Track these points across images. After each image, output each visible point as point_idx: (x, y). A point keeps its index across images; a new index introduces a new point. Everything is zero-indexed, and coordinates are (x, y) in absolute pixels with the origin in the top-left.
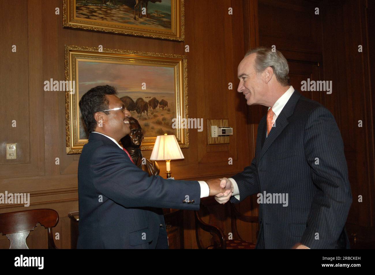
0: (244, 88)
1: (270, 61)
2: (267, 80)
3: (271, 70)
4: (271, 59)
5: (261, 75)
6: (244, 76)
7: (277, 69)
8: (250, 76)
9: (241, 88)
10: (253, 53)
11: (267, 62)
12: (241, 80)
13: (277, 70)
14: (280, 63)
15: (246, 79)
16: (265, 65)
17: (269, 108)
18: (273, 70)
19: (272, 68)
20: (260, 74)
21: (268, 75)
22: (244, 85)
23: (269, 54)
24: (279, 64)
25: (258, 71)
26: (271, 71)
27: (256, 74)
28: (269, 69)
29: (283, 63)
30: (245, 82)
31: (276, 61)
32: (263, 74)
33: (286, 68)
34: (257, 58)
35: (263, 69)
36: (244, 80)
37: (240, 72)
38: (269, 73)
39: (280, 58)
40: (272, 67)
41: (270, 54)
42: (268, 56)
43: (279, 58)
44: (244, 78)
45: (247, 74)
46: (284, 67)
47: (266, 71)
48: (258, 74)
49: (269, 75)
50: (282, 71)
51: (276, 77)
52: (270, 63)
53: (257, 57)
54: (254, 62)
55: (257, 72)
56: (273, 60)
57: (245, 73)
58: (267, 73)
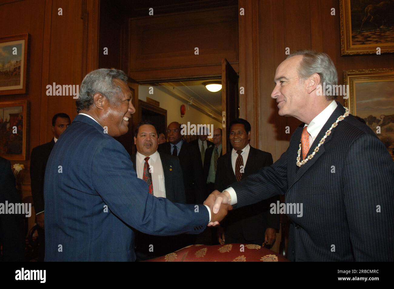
0: (279, 94)
1: (319, 66)
2: (311, 89)
3: (318, 77)
5: (304, 82)
6: (283, 80)
8: (291, 80)
9: (276, 94)
10: (298, 54)
11: (315, 67)
12: (278, 84)
13: (325, 79)
14: (330, 72)
15: (284, 84)
16: (312, 70)
17: (306, 125)
18: (321, 78)
19: (320, 76)
20: (303, 80)
21: (313, 84)
22: (281, 91)
23: (319, 58)
24: (328, 73)
25: (301, 76)
26: (318, 79)
27: (299, 80)
28: (316, 76)
29: (333, 72)
30: (282, 86)
31: (326, 69)
32: (307, 82)
34: (303, 60)
35: (309, 75)
36: (281, 84)
37: (279, 74)
38: (315, 81)
40: (320, 74)
42: (318, 60)
43: (330, 66)
44: (282, 82)
45: (288, 77)
46: (333, 77)
47: (312, 78)
48: (300, 80)
49: (315, 84)
50: (330, 81)
52: (318, 69)
54: (299, 65)
55: (300, 78)
56: (323, 66)
57: (285, 76)
58: (312, 80)
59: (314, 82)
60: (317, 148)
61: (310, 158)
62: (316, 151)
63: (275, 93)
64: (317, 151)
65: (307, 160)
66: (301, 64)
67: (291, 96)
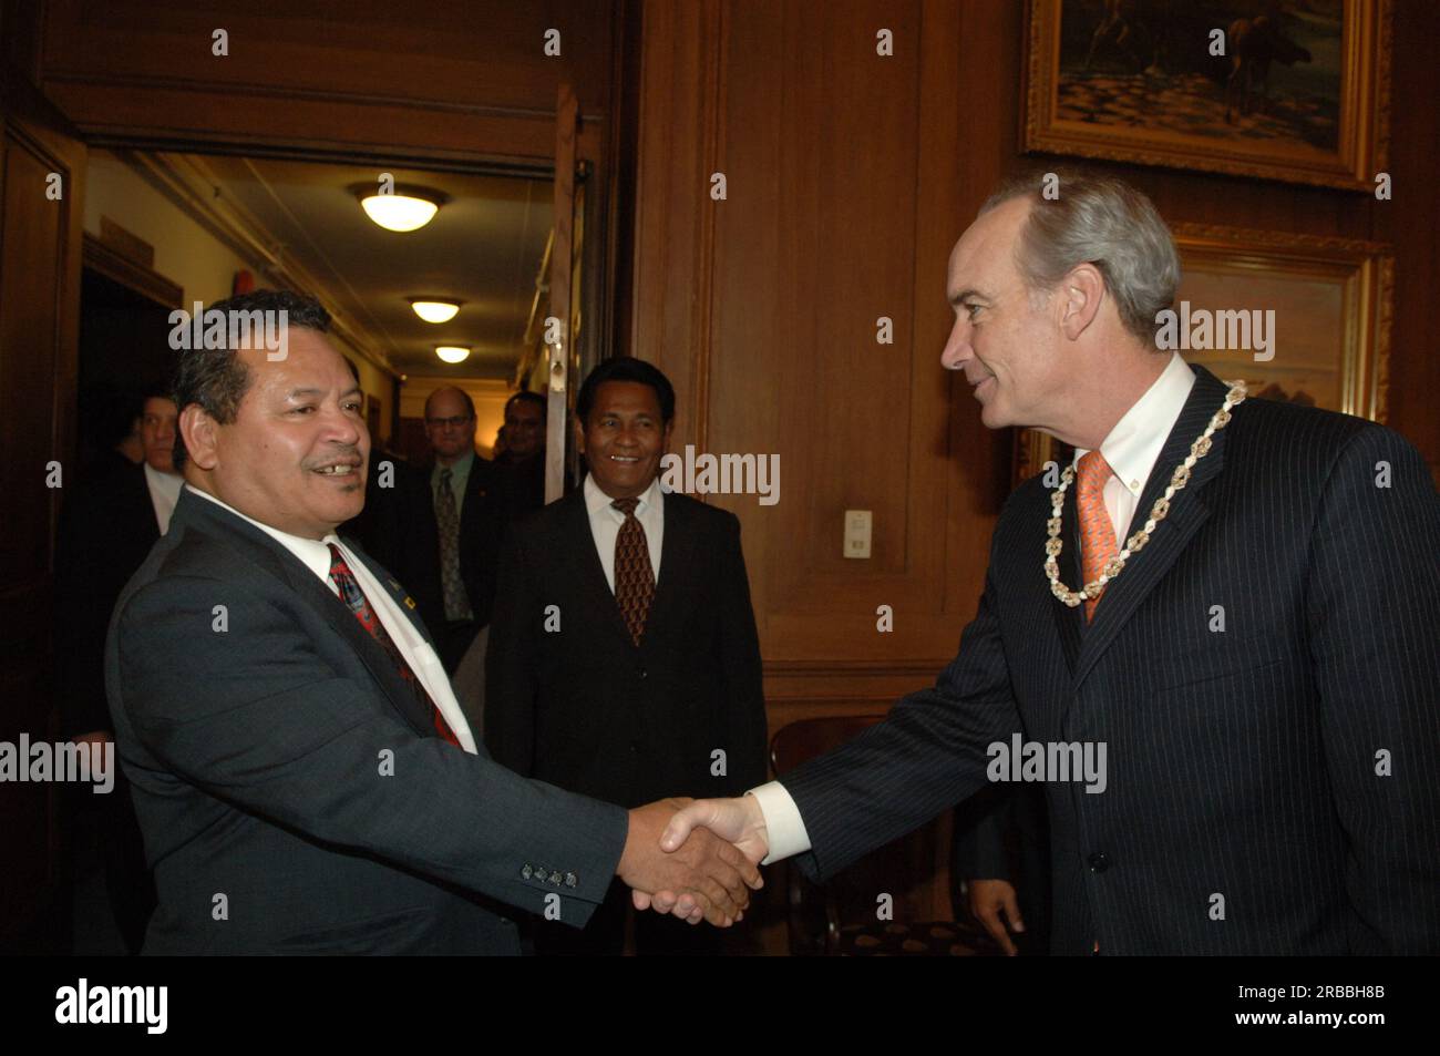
0: (969, 355)
1: (1089, 236)
2: (1075, 322)
3: (1093, 277)
4: (1094, 231)
5: (1048, 300)
6: (974, 301)
7: (1121, 272)
8: (1001, 301)
9: (957, 353)
10: (1015, 196)
11: (1076, 240)
12: (963, 315)
13: (1121, 278)
14: (1139, 250)
15: (980, 315)
16: (1066, 256)
18: (1105, 278)
19: (1099, 270)
20: (1042, 295)
21: (1081, 303)
22: (972, 342)
23: (1085, 206)
24: (1131, 253)
25: (1033, 281)
26: (1096, 282)
27: (1027, 294)
28: (1087, 273)
29: (1151, 246)
30: (977, 326)
31: (1117, 240)
32: (1058, 298)
33: (1168, 270)
34: (1031, 222)
35: (1058, 272)
36: (971, 316)
37: (957, 284)
38: (1084, 292)
39: (1140, 225)
40: (1099, 264)
41: (1092, 208)
42: (1083, 213)
43: (1135, 226)
44: (971, 307)
45: (986, 291)
47: (1072, 281)
48: (1032, 295)
49: (1086, 303)
50: (1145, 281)
51: (1120, 311)
52: (1089, 247)
53: (1034, 217)
54: (1019, 239)
55: (1031, 289)
56: (1105, 234)
57: (978, 289)
58: (1073, 290)
59: (1083, 296)
60: (1162, 506)
61: (1139, 547)
62: (1158, 516)
63: (955, 354)
64: (1163, 515)
65: (1126, 554)
66: (1027, 236)
67: (1010, 362)
